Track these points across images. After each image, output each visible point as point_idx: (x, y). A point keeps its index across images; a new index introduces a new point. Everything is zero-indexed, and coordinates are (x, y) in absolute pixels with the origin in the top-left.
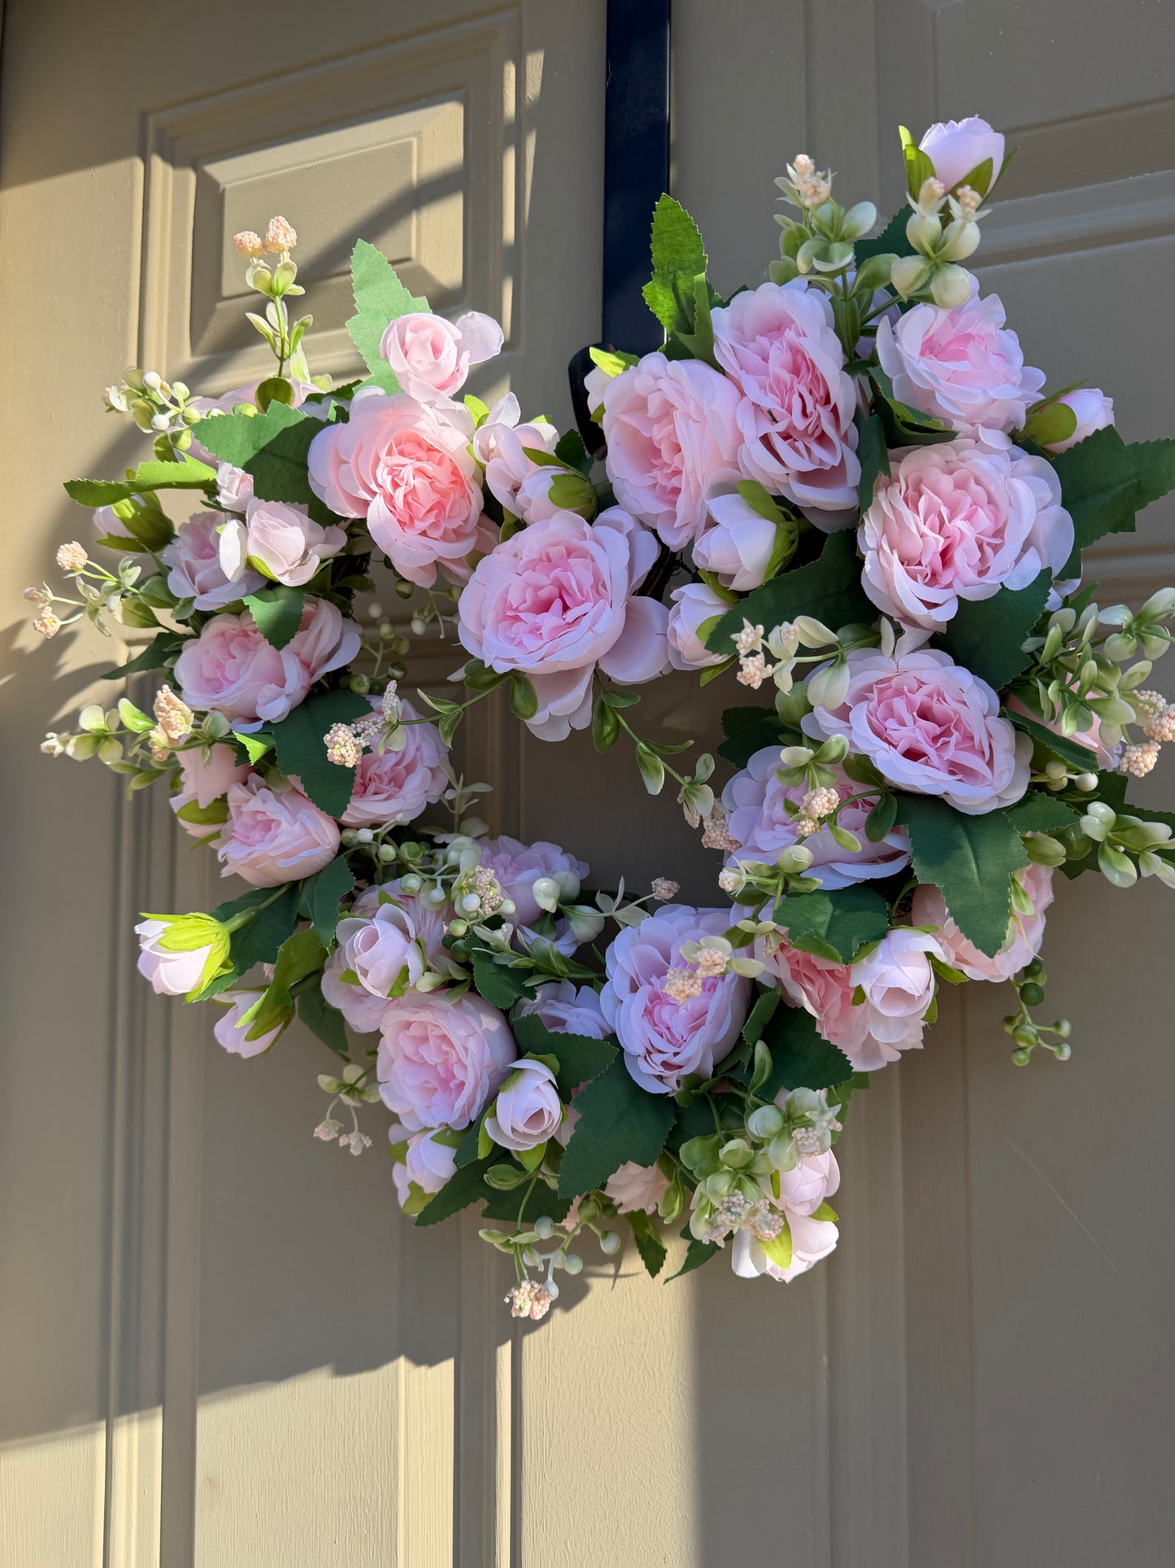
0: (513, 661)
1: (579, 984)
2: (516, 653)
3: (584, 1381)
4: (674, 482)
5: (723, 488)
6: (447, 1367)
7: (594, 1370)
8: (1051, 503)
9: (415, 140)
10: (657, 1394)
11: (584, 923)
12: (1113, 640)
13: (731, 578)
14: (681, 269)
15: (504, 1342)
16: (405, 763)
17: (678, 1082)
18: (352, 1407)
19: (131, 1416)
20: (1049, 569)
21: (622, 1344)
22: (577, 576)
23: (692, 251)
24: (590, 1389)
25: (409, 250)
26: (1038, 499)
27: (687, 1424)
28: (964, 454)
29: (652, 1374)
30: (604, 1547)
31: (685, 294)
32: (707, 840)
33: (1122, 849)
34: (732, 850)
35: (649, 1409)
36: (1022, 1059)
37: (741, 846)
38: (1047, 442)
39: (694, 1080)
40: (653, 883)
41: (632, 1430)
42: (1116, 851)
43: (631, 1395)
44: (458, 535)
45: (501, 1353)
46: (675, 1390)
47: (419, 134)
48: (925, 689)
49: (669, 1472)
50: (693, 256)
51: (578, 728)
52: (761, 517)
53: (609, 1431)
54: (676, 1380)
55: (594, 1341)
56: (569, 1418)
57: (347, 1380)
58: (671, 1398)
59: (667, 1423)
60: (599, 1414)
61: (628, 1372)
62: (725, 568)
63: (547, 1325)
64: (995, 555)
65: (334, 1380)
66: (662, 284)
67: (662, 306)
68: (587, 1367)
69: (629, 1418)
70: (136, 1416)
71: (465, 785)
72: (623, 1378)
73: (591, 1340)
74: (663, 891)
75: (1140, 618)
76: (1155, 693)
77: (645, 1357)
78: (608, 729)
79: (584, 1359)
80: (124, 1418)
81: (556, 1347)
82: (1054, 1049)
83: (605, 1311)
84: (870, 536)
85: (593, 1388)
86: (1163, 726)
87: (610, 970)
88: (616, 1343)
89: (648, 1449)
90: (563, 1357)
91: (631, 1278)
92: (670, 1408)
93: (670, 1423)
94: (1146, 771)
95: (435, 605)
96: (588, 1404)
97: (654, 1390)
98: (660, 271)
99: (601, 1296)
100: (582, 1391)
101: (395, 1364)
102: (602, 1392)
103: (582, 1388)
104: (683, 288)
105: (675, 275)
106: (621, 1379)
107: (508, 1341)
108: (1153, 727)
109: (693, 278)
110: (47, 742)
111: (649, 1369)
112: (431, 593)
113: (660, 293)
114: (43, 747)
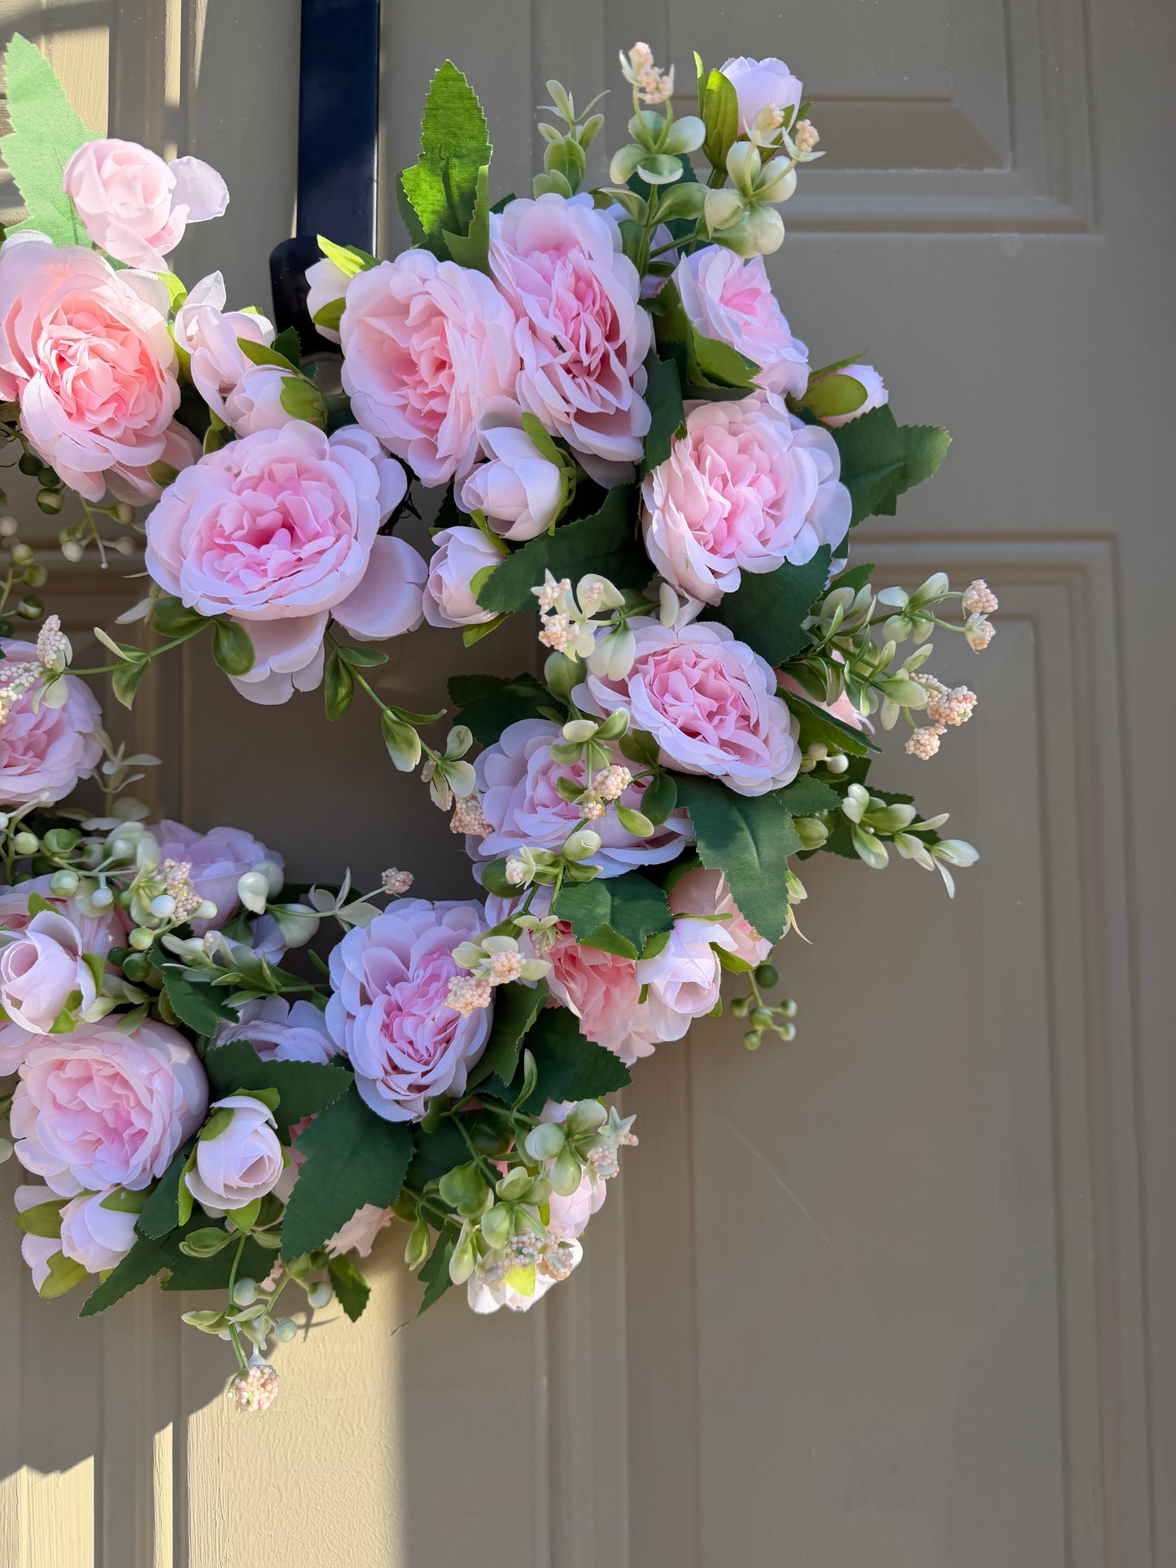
0: (225, 601)
1: (291, 999)
2: (228, 591)
3: (267, 1455)
4: (435, 405)
5: (497, 420)
6: (85, 1469)
7: (279, 1440)
8: (831, 477)
10: (356, 1453)
11: (297, 925)
12: (894, 622)
13: (509, 524)
14: (457, 156)
15: (162, 1427)
16: (46, 726)
17: (426, 1104)
20: (828, 546)
21: (314, 1404)
22: (313, 504)
23: (472, 138)
24: (275, 1462)
26: (820, 473)
27: (391, 1481)
28: (751, 415)
29: (350, 1431)
31: (459, 187)
32: (457, 824)
33: (872, 830)
34: (485, 836)
35: (347, 1472)
36: (754, 1041)
37: (494, 831)
38: (826, 415)
39: (445, 1102)
40: (383, 874)
41: (327, 1499)
42: (867, 832)
43: (325, 1460)
44: (140, 438)
45: (160, 1441)
46: (377, 1444)
48: (703, 664)
49: (371, 1539)
50: (474, 144)
51: (303, 689)
52: (543, 458)
53: (298, 1506)
54: (379, 1432)
55: (279, 1406)
58: (374, 1454)
59: (369, 1484)
60: (286, 1488)
61: (321, 1435)
62: (504, 513)
63: (219, 1397)
64: (776, 526)
66: (430, 170)
67: (425, 197)
69: (323, 1487)
71: (124, 757)
72: (315, 1443)
74: (397, 884)
75: (914, 602)
76: (931, 677)
77: (342, 1413)
78: (343, 691)
79: (267, 1429)
81: (233, 1421)
82: (781, 1029)
83: (293, 1370)
84: (656, 494)
85: (278, 1460)
86: (952, 710)
87: (336, 979)
88: (307, 1404)
89: (346, 1517)
90: (240, 1431)
91: (324, 1326)
92: (372, 1466)
93: (372, 1484)
94: (932, 754)
95: (93, 527)
96: (272, 1480)
97: (353, 1449)
98: (429, 155)
99: (288, 1352)
100: (264, 1467)
101: (13, 1477)
102: (290, 1462)
103: (265, 1463)
104: (457, 179)
105: (447, 163)
106: (312, 1444)
107: (169, 1423)
108: (942, 710)
109: (473, 169)
111: (346, 1426)
112: (88, 510)
113: (425, 181)
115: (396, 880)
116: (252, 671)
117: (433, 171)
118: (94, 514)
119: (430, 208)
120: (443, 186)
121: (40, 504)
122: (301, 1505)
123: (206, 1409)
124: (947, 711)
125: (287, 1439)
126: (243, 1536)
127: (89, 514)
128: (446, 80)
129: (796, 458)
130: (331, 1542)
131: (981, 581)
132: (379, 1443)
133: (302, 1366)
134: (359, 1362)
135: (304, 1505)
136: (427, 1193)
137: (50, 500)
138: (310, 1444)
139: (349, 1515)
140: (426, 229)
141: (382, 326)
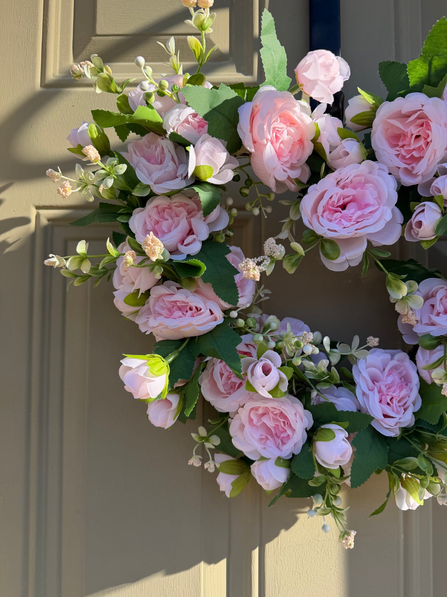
0: (335, 231)
1: (338, 386)
3: (295, 560)
7: (300, 555)
10: (329, 562)
11: (335, 357)
14: (437, 55)
15: (255, 548)
17: (400, 429)
18: (175, 589)
21: (313, 542)
27: (343, 573)
29: (327, 553)
31: (435, 68)
32: (406, 319)
35: (326, 568)
41: (318, 579)
43: (318, 564)
44: (292, 167)
45: (254, 553)
46: (338, 559)
49: (335, 595)
51: (352, 265)
53: (307, 581)
54: (338, 554)
55: (300, 542)
56: (288, 578)
57: (172, 577)
58: (336, 562)
60: (303, 574)
61: (316, 554)
63: (277, 538)
65: (165, 578)
68: (297, 554)
69: (317, 574)
71: (263, 290)
72: (314, 557)
73: (299, 542)
77: (324, 546)
79: (295, 550)
81: (282, 547)
83: (305, 528)
85: (299, 562)
88: (311, 542)
89: (325, 586)
90: (285, 551)
92: (336, 567)
93: (336, 573)
95: (260, 201)
96: (297, 571)
97: (328, 560)
98: (424, 55)
99: (303, 521)
100: (294, 565)
101: (198, 565)
102: (304, 564)
103: (294, 564)
104: (435, 64)
105: (432, 58)
106: (313, 557)
107: (257, 547)
109: (444, 61)
110: (49, 260)
111: (326, 551)
112: (259, 195)
113: (419, 65)
114: (46, 262)
115: (373, 341)
116: (338, 259)
117: (424, 61)
118: (260, 197)
119: (418, 76)
120: (428, 67)
121: (241, 193)
122: (308, 580)
123: (272, 542)
125: (303, 555)
126: (286, 591)
127: (259, 196)
128: (440, 25)
132: (339, 558)
133: (309, 527)
135: (309, 581)
136: (396, 463)
137: (246, 191)
138: (311, 557)
139: (327, 585)
140: (411, 84)
141: (396, 123)
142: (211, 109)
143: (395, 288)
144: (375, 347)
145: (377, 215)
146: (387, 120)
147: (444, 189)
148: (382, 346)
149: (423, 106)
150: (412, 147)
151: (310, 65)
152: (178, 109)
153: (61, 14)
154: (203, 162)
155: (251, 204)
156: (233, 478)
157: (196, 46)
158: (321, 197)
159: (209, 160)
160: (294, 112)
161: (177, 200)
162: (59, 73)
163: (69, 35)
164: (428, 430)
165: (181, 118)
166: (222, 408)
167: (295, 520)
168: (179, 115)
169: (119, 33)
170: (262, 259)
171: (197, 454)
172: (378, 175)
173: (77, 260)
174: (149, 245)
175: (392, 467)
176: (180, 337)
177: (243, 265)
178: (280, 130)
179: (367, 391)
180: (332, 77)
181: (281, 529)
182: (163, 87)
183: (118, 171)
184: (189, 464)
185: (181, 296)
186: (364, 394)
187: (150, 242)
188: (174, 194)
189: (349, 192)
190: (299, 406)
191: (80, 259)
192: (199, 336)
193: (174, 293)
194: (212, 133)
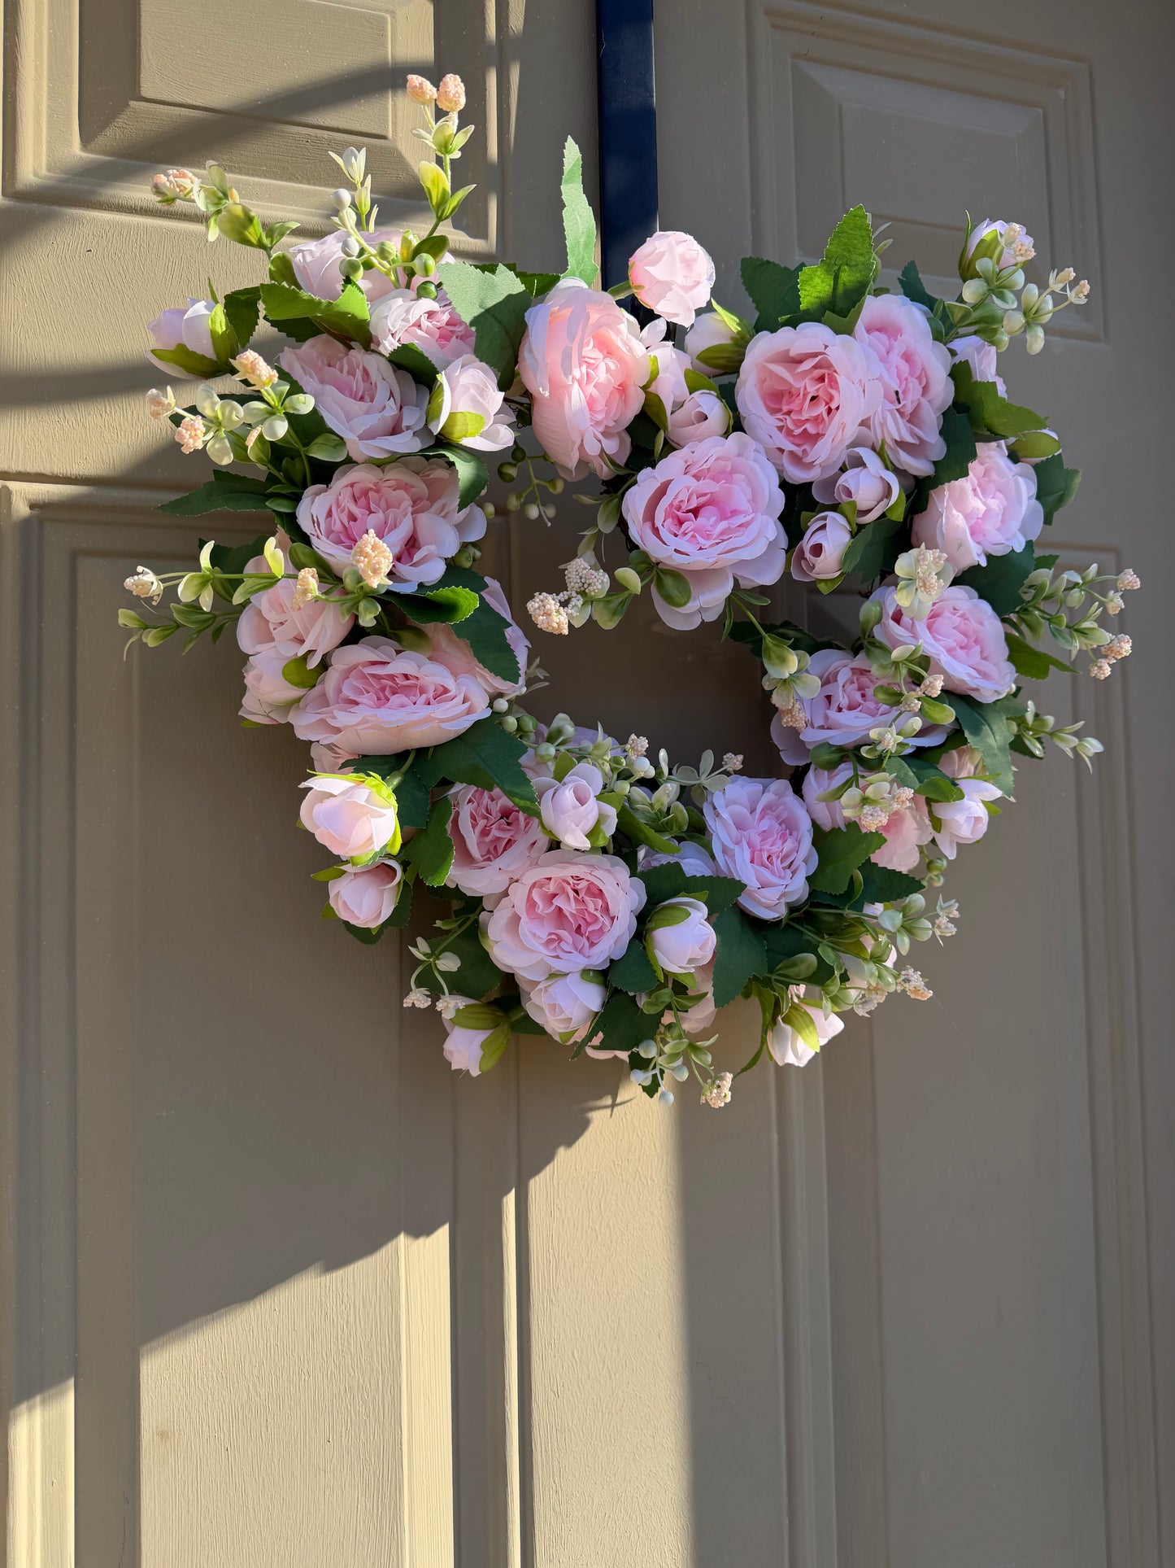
0: (686, 554)
3: (587, 1205)
4: (812, 428)
5: (859, 442)
6: (443, 1234)
7: (595, 1194)
8: (1031, 497)
9: (388, 17)
10: (650, 1199)
12: (1074, 592)
14: (847, 265)
17: (785, 908)
19: (31, 1402)
20: (1030, 541)
21: (620, 1163)
23: (861, 254)
24: (592, 1211)
25: (386, 129)
26: (1028, 493)
27: (674, 1217)
29: (645, 1183)
30: (607, 1343)
31: (844, 285)
33: (1031, 733)
34: (803, 729)
35: (644, 1213)
38: (1028, 457)
40: (727, 756)
43: (628, 1206)
45: (507, 1202)
47: (392, 13)
48: (958, 613)
50: (861, 259)
53: (609, 1242)
55: (595, 1167)
56: (574, 1241)
57: (340, 1273)
59: (659, 1221)
60: (601, 1230)
61: (625, 1187)
62: (864, 504)
63: (551, 1164)
65: (323, 1278)
66: (826, 270)
67: (814, 287)
68: (589, 1192)
69: (627, 1226)
70: (38, 1399)
73: (593, 1168)
74: (733, 764)
75: (1084, 580)
77: (639, 1169)
78: (727, 622)
79: (586, 1186)
80: (24, 1406)
81: (561, 1181)
84: (946, 498)
85: (594, 1208)
86: (1121, 648)
88: (614, 1165)
91: (625, 1105)
92: (661, 1208)
93: (661, 1221)
94: (1106, 676)
95: (537, 494)
96: (591, 1224)
97: (648, 1195)
98: (828, 261)
99: (599, 1126)
100: (585, 1215)
101: (394, 1242)
102: (603, 1210)
103: (585, 1212)
104: (845, 279)
105: (840, 268)
107: (512, 1189)
108: (1115, 648)
109: (858, 275)
110: (136, 577)
111: (642, 1179)
112: (535, 481)
113: (819, 277)
114: (129, 582)
115: (734, 761)
116: (688, 605)
117: (828, 272)
118: (537, 484)
119: (815, 294)
120: (832, 282)
121: (501, 473)
122: (611, 1242)
123: (542, 1175)
124: (1119, 649)
126: (570, 1269)
127: (534, 483)
128: (855, 216)
129: (1017, 483)
130: (633, 1267)
131: (1131, 570)
134: (651, 1130)
135: (614, 1243)
137: (512, 472)
138: (617, 1195)
139: (646, 1246)
140: (803, 307)
141: (780, 370)
142: (483, 310)
143: (776, 661)
144: (736, 772)
145: (753, 529)
146: (765, 364)
147: (858, 491)
148: (748, 771)
149: (826, 347)
150: (805, 416)
151: (662, 254)
152: (401, 299)
153: (50, 34)
154: (463, 407)
155: (518, 497)
156: (482, 1036)
157: (435, 182)
158: (662, 491)
159: (475, 403)
160: (618, 332)
161: (394, 475)
162: (49, 170)
163: (70, 86)
164: (829, 906)
165: (410, 317)
166: (474, 887)
167: (584, 1124)
168: (407, 312)
169: (194, 103)
170: (566, 597)
171: (418, 986)
172: (753, 461)
173: (196, 582)
174: (367, 555)
175: (774, 977)
176: (399, 747)
177: (537, 605)
178: (592, 361)
179: (730, 845)
180: (695, 281)
181: (558, 1146)
182: (387, 255)
183: (297, 407)
184: (405, 1005)
185: (403, 664)
186: (725, 850)
187: (368, 549)
188: (389, 463)
189: (708, 486)
190: (623, 871)
191: (201, 580)
192: (435, 747)
193: (387, 660)
194: (482, 354)
